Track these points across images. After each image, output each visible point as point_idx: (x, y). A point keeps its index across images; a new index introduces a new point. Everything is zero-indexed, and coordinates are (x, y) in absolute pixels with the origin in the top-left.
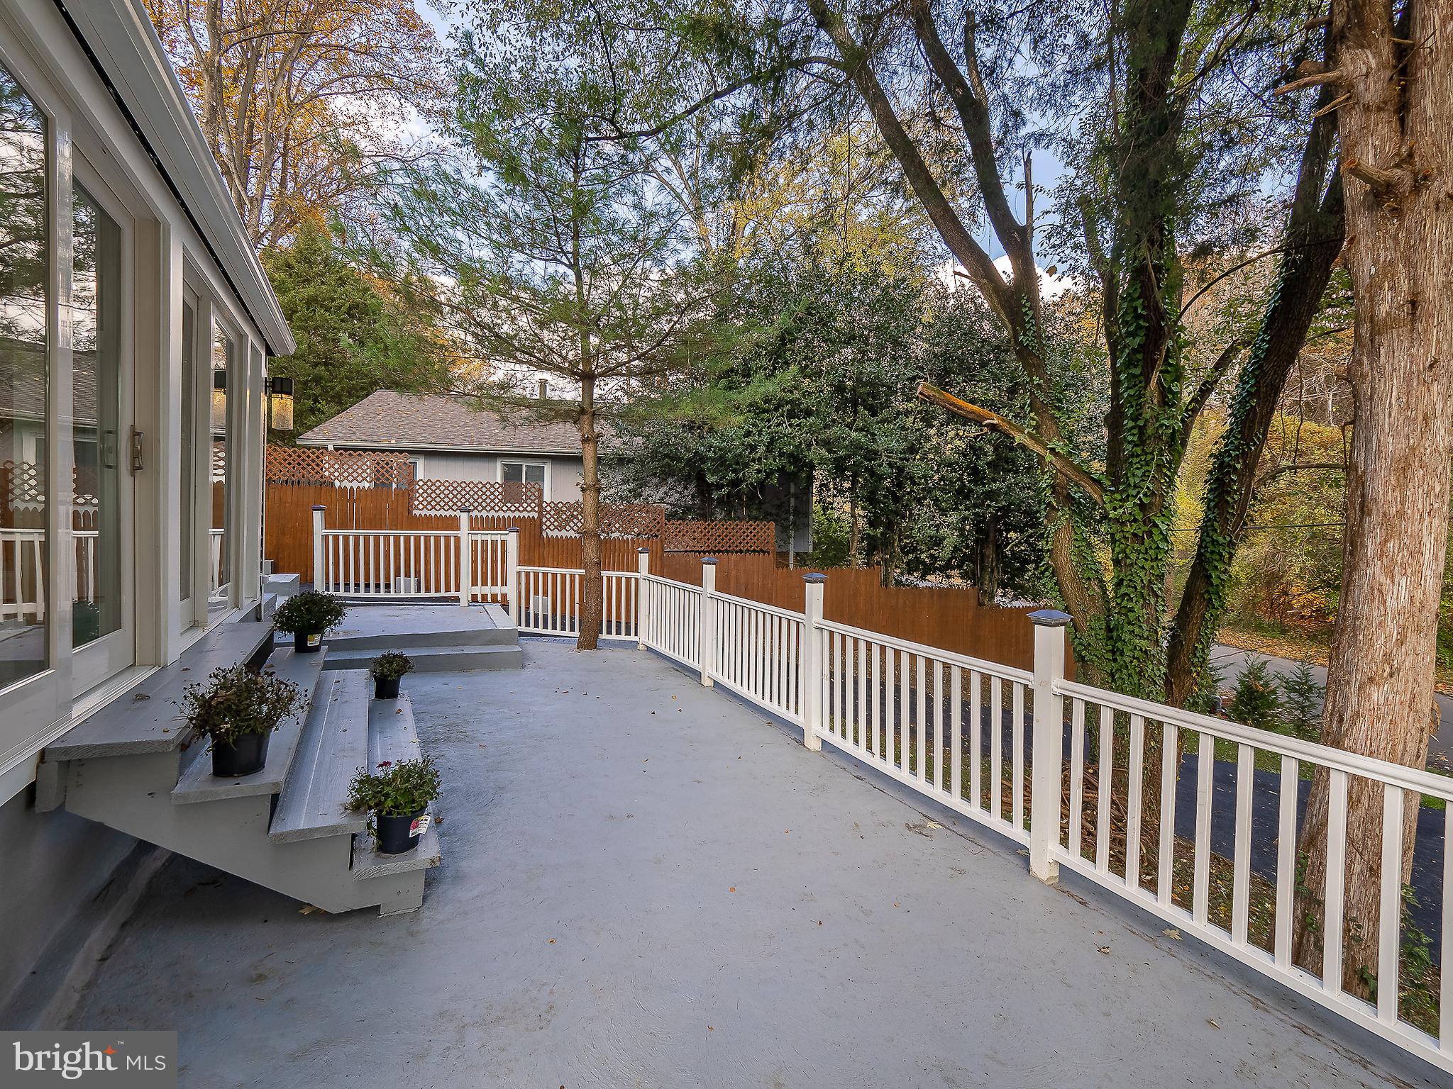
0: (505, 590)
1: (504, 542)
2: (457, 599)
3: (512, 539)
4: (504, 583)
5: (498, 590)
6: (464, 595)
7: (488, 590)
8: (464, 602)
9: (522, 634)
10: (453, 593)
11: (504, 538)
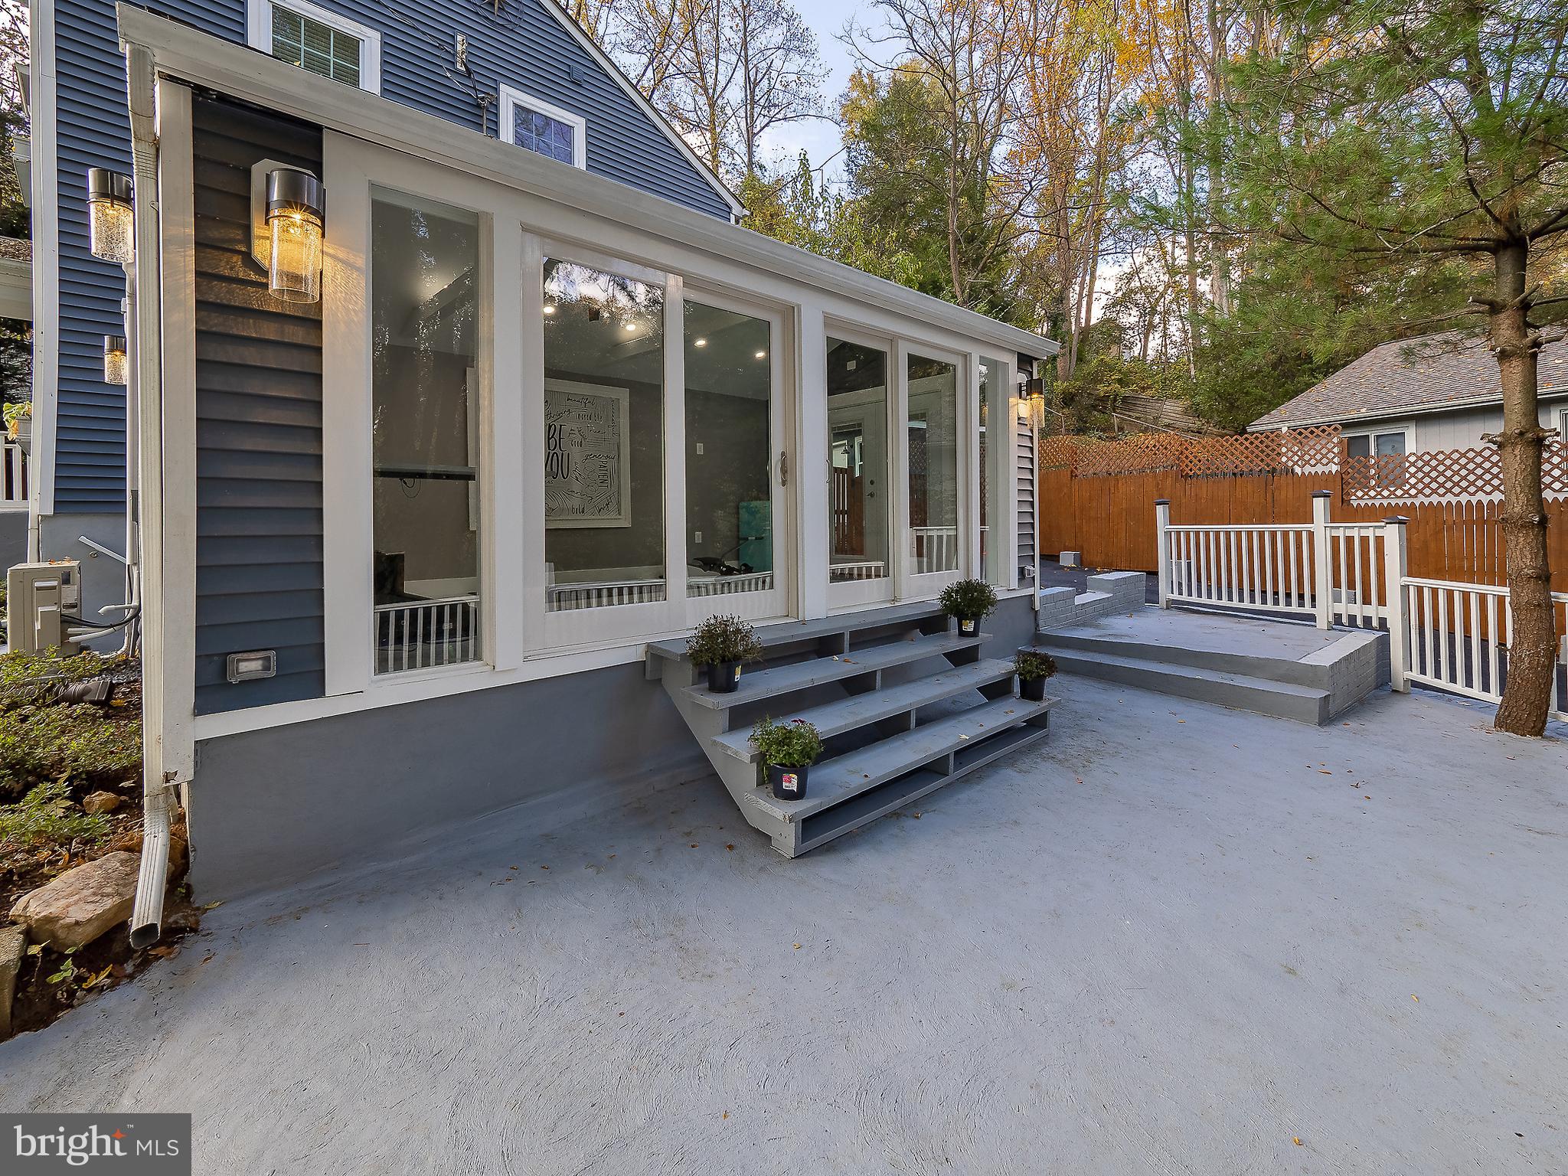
0: (1384, 612)
1: (1380, 540)
2: (1312, 618)
3: (1392, 535)
4: (1382, 601)
5: (1372, 611)
6: (1323, 612)
7: (1358, 610)
8: (1322, 623)
9: (1415, 684)
10: (1307, 609)
11: (1379, 533)
